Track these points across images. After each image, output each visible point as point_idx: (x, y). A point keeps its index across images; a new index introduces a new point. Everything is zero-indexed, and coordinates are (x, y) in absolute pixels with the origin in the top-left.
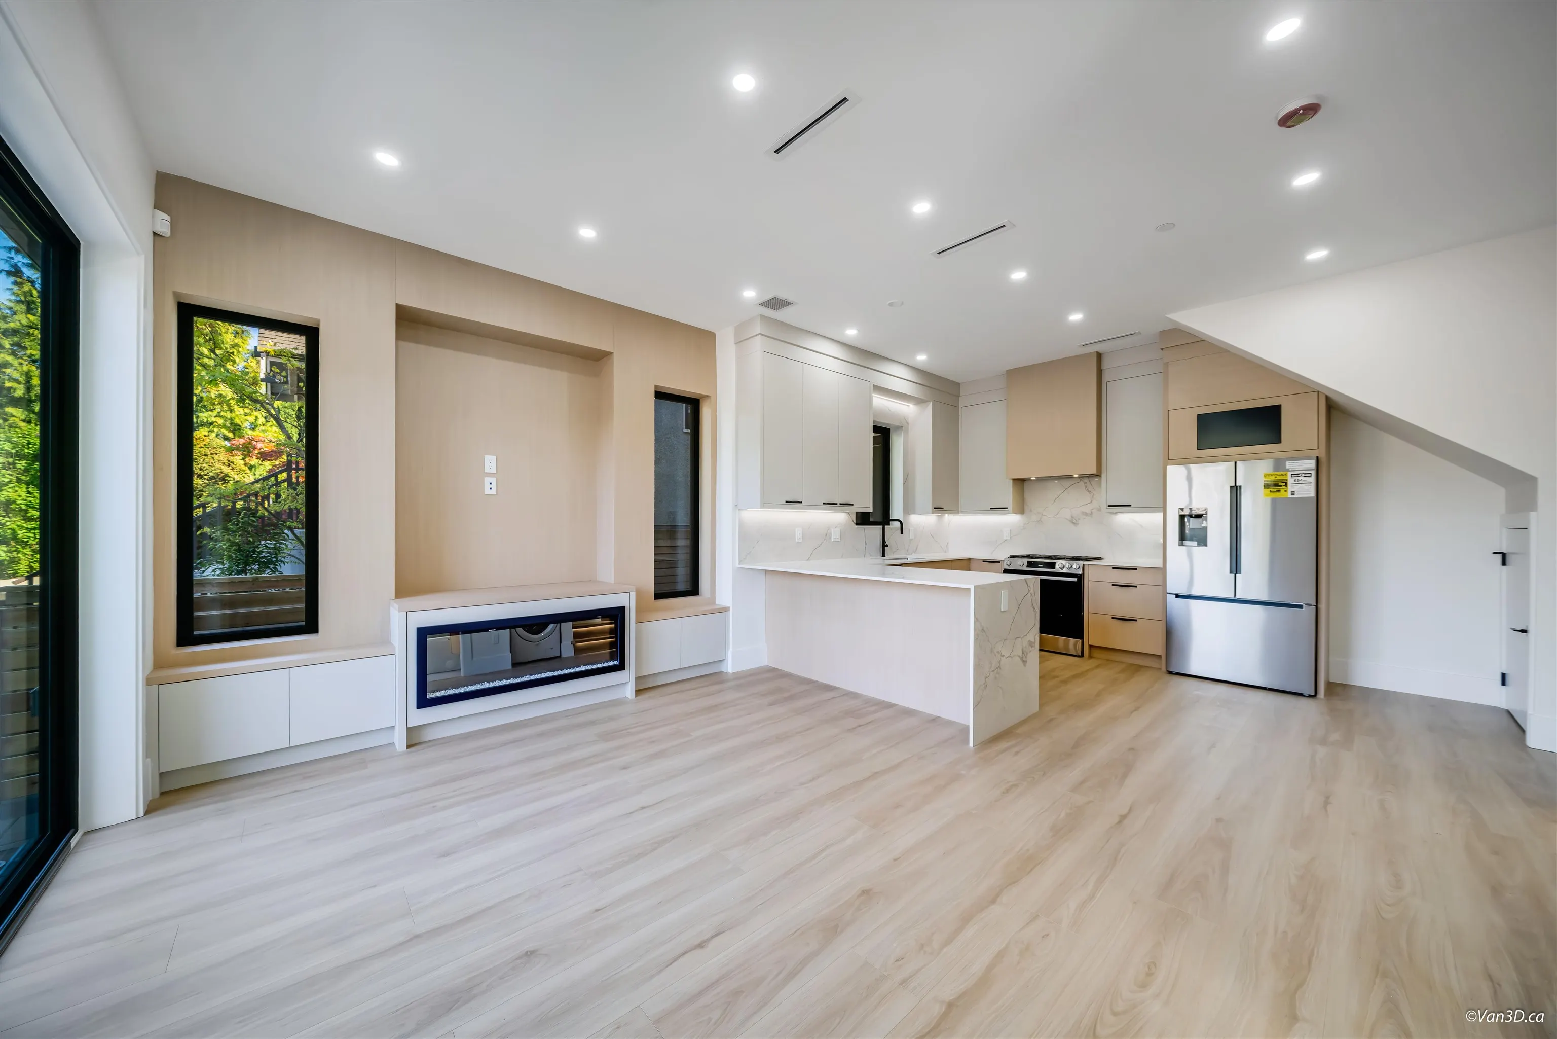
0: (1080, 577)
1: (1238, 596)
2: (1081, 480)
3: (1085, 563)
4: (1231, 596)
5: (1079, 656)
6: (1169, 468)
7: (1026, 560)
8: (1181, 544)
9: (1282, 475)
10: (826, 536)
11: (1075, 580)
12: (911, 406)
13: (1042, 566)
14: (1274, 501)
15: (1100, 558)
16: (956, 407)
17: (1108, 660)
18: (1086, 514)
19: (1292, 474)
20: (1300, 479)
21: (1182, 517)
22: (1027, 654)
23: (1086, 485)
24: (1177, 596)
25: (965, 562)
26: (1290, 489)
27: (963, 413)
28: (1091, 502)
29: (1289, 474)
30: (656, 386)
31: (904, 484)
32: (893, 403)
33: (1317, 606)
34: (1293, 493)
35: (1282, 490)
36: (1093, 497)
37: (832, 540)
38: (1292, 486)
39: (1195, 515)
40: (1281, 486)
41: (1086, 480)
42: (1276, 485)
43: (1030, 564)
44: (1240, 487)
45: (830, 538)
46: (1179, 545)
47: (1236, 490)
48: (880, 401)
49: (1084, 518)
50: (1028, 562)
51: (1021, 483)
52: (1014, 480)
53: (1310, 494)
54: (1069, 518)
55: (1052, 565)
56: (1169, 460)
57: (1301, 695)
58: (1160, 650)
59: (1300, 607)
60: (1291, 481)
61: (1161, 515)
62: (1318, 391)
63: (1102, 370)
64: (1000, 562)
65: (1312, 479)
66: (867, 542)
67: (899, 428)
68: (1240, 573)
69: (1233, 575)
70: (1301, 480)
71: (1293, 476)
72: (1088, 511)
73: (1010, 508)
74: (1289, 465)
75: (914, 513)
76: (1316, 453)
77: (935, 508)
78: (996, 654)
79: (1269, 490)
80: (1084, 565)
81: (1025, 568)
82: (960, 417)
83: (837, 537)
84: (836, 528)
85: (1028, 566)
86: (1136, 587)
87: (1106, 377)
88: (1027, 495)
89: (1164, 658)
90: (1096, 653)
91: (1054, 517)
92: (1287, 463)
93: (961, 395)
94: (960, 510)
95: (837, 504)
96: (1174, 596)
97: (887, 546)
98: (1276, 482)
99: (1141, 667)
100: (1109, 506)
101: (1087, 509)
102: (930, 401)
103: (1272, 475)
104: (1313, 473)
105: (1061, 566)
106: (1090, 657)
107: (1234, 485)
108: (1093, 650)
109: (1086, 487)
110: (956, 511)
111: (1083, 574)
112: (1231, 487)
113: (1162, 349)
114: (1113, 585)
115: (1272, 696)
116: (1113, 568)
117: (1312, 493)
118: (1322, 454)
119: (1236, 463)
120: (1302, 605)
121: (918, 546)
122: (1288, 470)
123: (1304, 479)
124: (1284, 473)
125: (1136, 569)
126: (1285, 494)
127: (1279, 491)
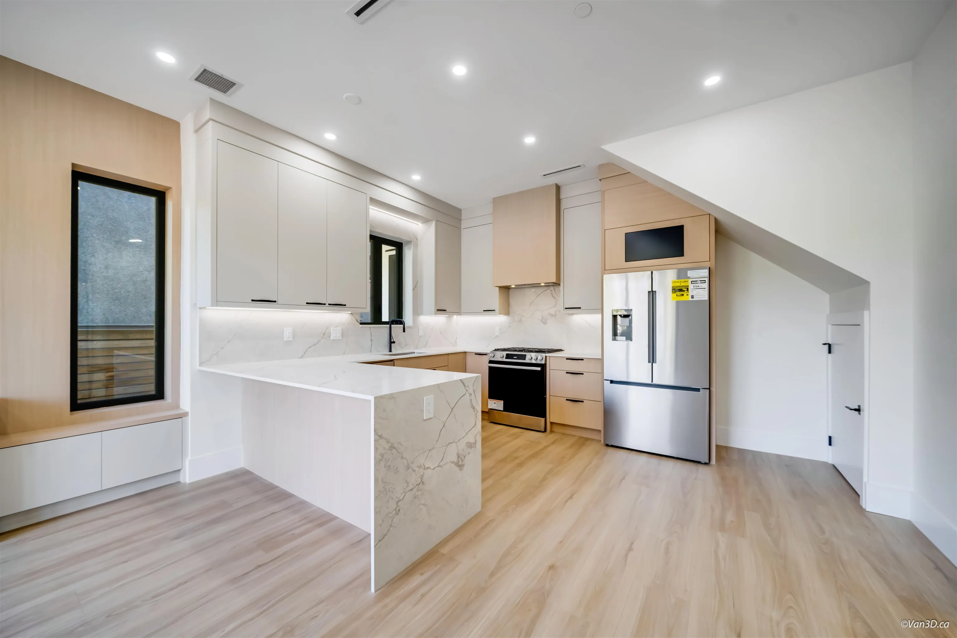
0: (543, 366)
1: (654, 382)
2: (548, 288)
3: (548, 355)
4: (649, 382)
5: (543, 432)
6: (605, 276)
7: (505, 353)
8: (614, 339)
9: (685, 282)
10: (324, 334)
11: (539, 369)
12: (420, 224)
13: (516, 357)
14: (678, 303)
15: (561, 350)
16: (459, 228)
17: (564, 434)
18: (552, 315)
19: (692, 281)
20: (697, 285)
21: (615, 317)
22: (465, 457)
23: (552, 292)
24: (612, 382)
25: (462, 355)
26: (691, 293)
27: (464, 233)
28: (555, 306)
29: (690, 280)
30: (73, 165)
31: (413, 290)
32: (403, 220)
33: (709, 389)
34: (692, 297)
35: (685, 294)
37: (332, 339)
38: (692, 291)
39: (624, 315)
40: (684, 291)
41: (552, 288)
42: (679, 290)
43: (508, 356)
44: (655, 292)
45: (329, 336)
46: (612, 340)
47: (652, 294)
48: (375, 213)
49: (551, 319)
50: (507, 354)
51: (505, 289)
52: (500, 287)
53: (705, 297)
54: (541, 318)
55: (524, 357)
56: (605, 270)
57: (699, 462)
58: (599, 426)
59: (698, 390)
60: (691, 287)
61: (600, 315)
62: (709, 214)
63: (560, 199)
64: (487, 354)
65: (706, 285)
66: (372, 339)
67: (409, 242)
68: (656, 363)
69: (651, 364)
71: (692, 282)
72: (553, 313)
73: (497, 310)
74: (690, 273)
75: (422, 314)
76: (708, 264)
77: (438, 310)
78: (417, 469)
79: (675, 294)
80: (546, 356)
81: (504, 360)
82: (462, 237)
83: (338, 336)
84: (336, 327)
85: (506, 358)
86: (583, 374)
87: (564, 205)
88: (512, 301)
89: (602, 432)
90: (556, 429)
91: (530, 317)
92: (688, 272)
93: (462, 219)
94: (462, 312)
95: (325, 304)
96: (609, 382)
97: (394, 342)
98: (681, 288)
99: (587, 439)
100: (566, 308)
101: (552, 311)
102: (432, 220)
103: (678, 282)
104: (707, 280)
105: (531, 358)
106: (552, 431)
107: (651, 290)
108: (554, 426)
110: (459, 313)
111: (546, 364)
112: (649, 292)
113: (600, 180)
114: (567, 373)
115: (679, 464)
116: (567, 359)
117: (706, 298)
118: (712, 264)
119: (652, 272)
120: (700, 389)
121: (427, 341)
122: (689, 278)
123: (700, 285)
124: (686, 280)
125: (583, 360)
126: (687, 298)
127: (683, 295)
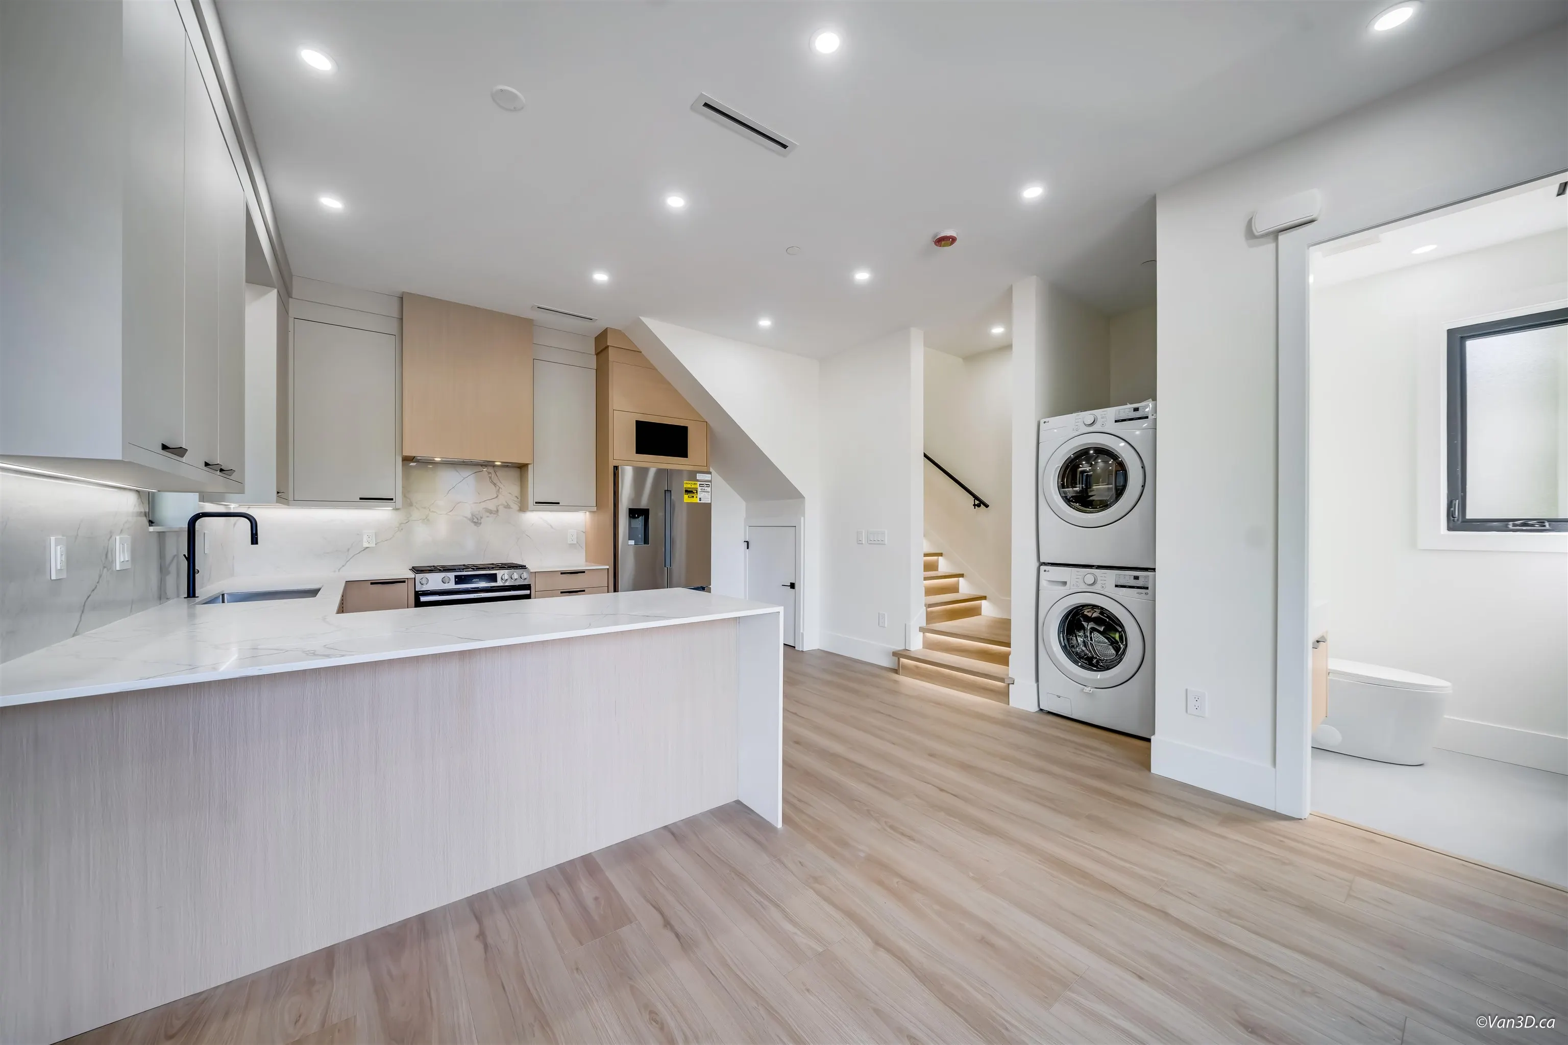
0: (531, 589)
2: (484, 469)
7: (452, 575)
9: (695, 484)
10: (107, 555)
13: (478, 580)
14: (689, 504)
18: (490, 512)
19: (700, 484)
20: (704, 488)
23: (504, 475)
26: (699, 495)
28: (497, 497)
29: (698, 483)
34: (700, 499)
35: (695, 496)
36: (499, 490)
38: (700, 493)
40: (694, 493)
41: (491, 470)
42: (690, 492)
43: (460, 580)
44: (671, 491)
45: (113, 561)
47: (667, 493)
49: (488, 517)
50: (456, 577)
52: (404, 458)
53: (709, 501)
54: (469, 516)
55: (493, 578)
56: (614, 459)
60: (699, 490)
62: (707, 422)
64: (404, 582)
65: (710, 489)
70: (704, 490)
72: (493, 508)
73: (397, 499)
74: (700, 476)
79: (687, 495)
80: (531, 573)
81: (449, 586)
82: (291, 335)
85: (456, 583)
91: (446, 514)
92: (698, 474)
94: (291, 498)
98: (692, 490)
100: (536, 503)
101: (491, 505)
103: (689, 483)
104: (711, 484)
105: (501, 577)
107: (666, 489)
109: (490, 478)
111: (530, 584)
112: (665, 491)
114: (563, 593)
116: (562, 573)
122: (698, 481)
123: (706, 488)
124: (696, 482)
125: (584, 572)
126: (696, 500)
127: (693, 497)
